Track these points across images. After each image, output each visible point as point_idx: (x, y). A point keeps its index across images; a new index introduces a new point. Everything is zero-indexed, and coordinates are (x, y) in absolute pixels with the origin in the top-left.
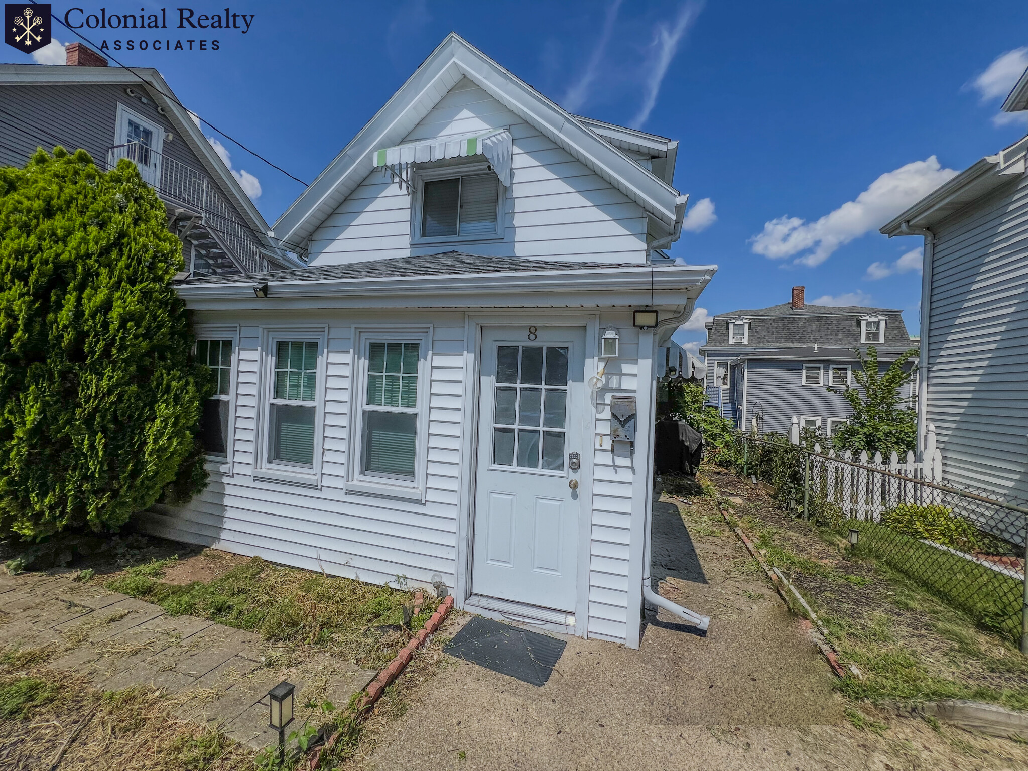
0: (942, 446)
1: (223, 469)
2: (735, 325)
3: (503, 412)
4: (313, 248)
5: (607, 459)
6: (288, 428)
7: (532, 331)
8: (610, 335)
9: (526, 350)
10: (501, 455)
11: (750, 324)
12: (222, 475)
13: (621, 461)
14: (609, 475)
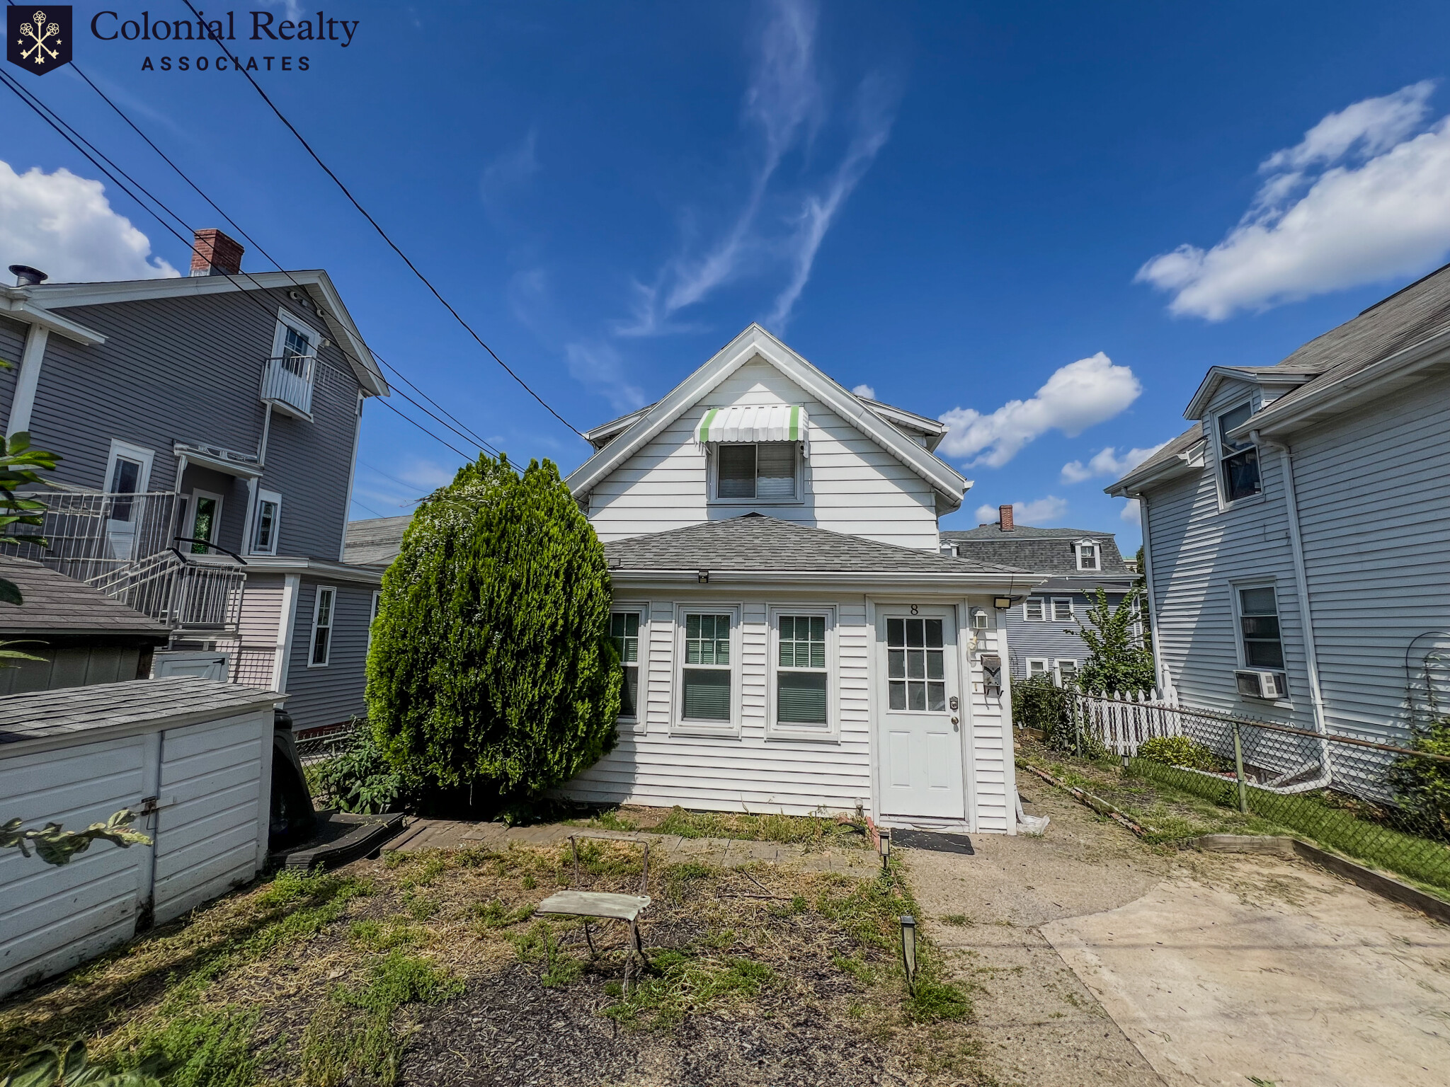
0: (1176, 683)
1: (636, 729)
3: (895, 668)
4: (594, 502)
5: (981, 699)
7: (914, 608)
8: (980, 614)
9: (908, 621)
10: (896, 702)
11: (958, 548)
12: (634, 734)
13: (991, 701)
14: (984, 711)
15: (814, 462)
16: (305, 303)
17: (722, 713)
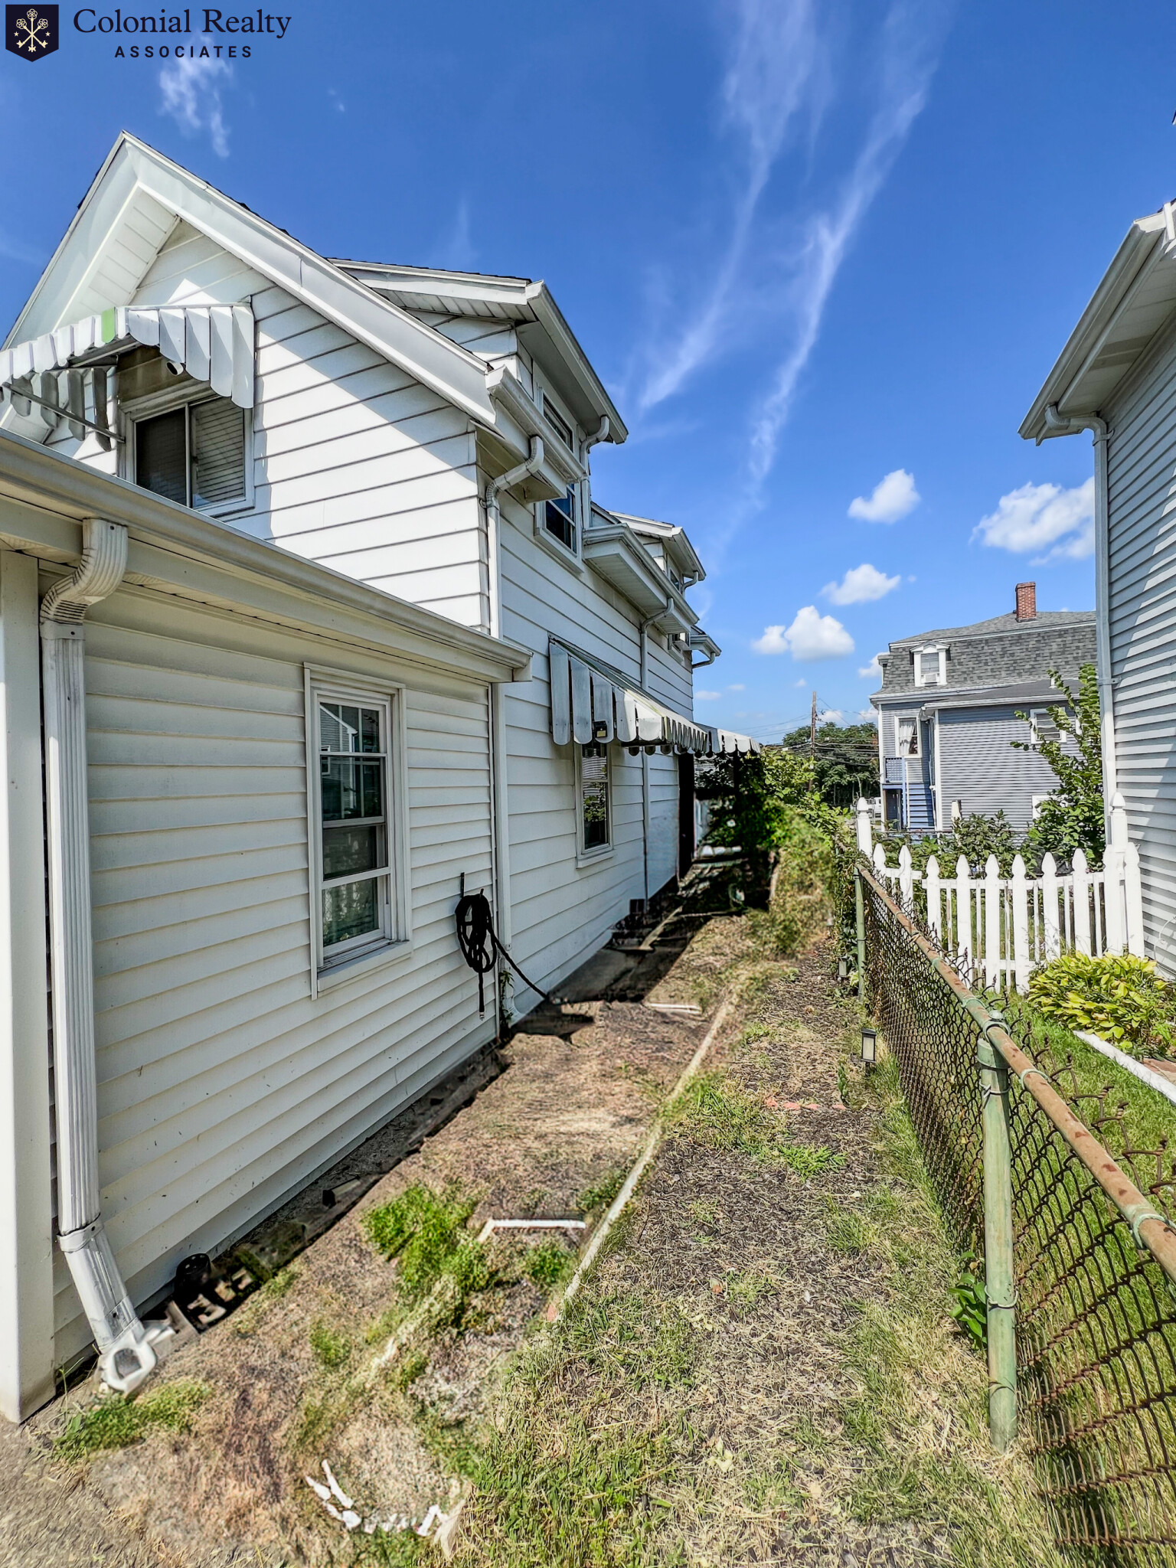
0: (1140, 835)
2: (924, 656)
11: (948, 651)
15: (269, 416)
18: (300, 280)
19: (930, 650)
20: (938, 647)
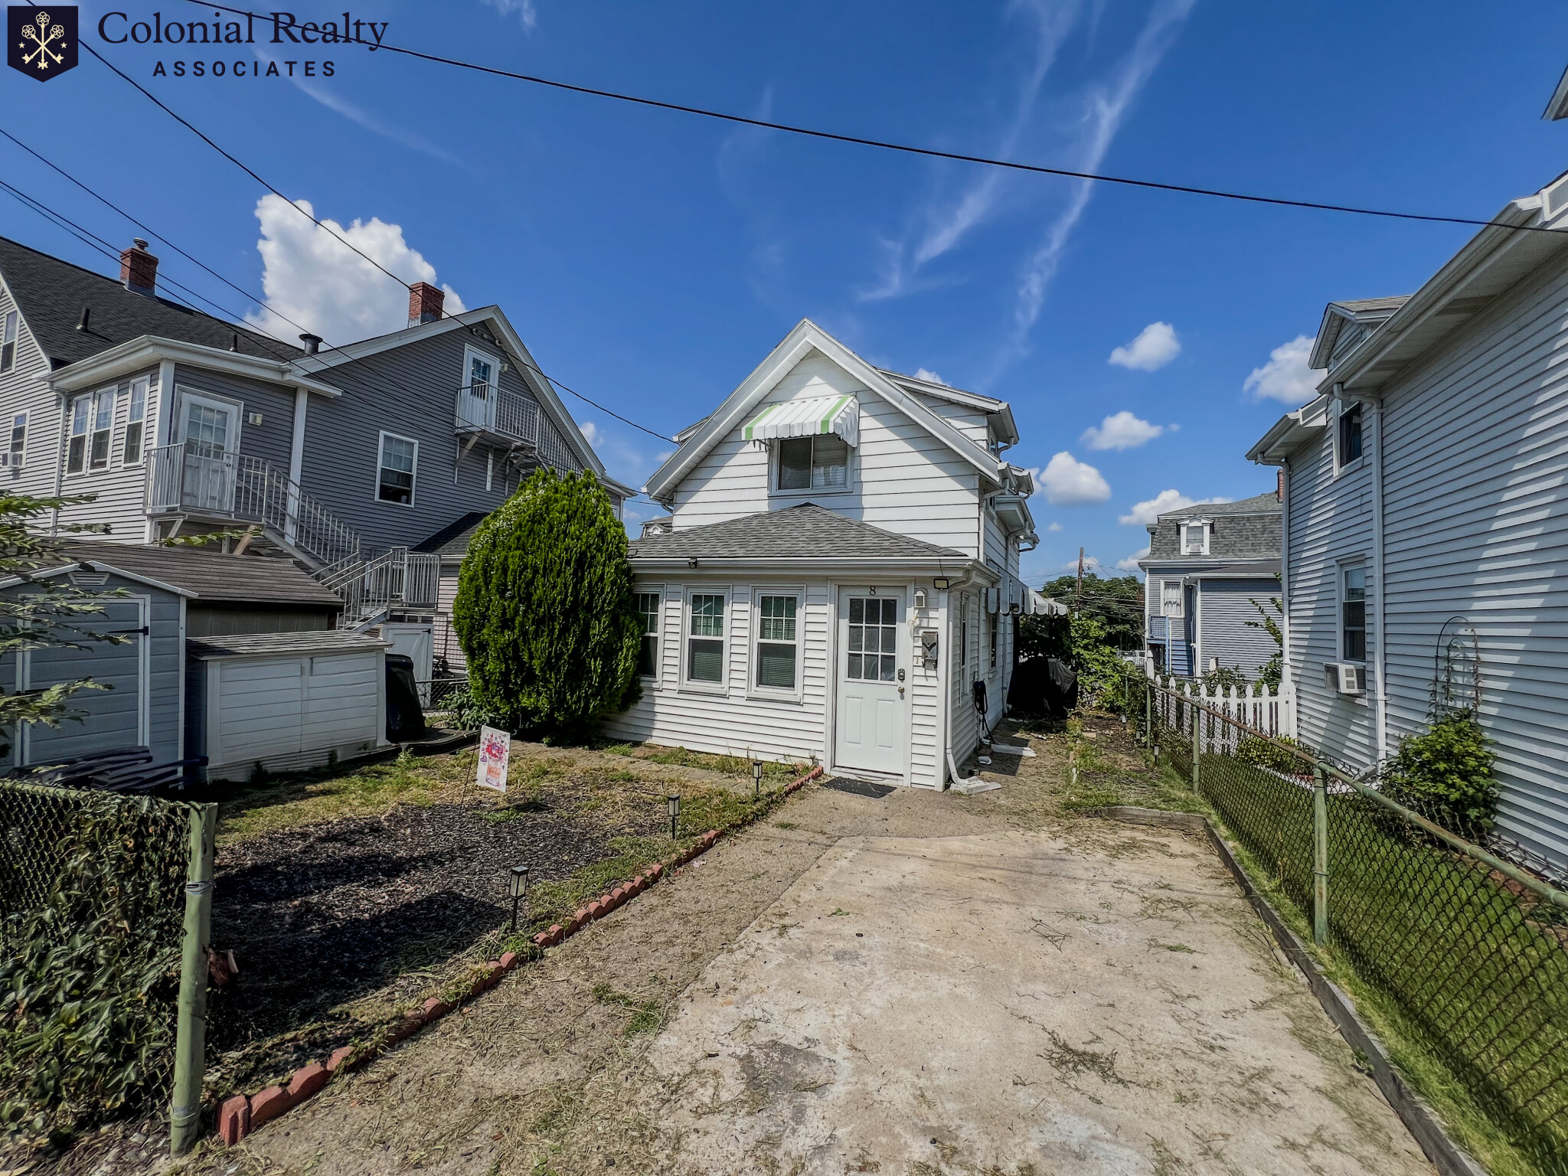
1: (654, 685)
2: (1188, 528)
3: (854, 642)
4: (678, 498)
5: (921, 671)
6: (702, 657)
7: (873, 588)
8: (920, 594)
9: (868, 601)
10: (853, 672)
11: (1212, 526)
12: (654, 690)
13: (930, 673)
14: (923, 681)
15: (864, 450)
16: (485, 336)
17: (716, 676)
18: (900, 402)
19: (1196, 523)
20: (1203, 521)
